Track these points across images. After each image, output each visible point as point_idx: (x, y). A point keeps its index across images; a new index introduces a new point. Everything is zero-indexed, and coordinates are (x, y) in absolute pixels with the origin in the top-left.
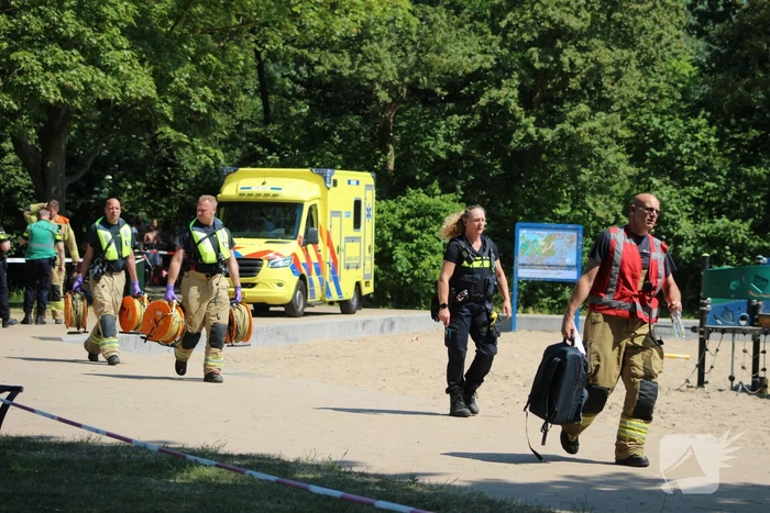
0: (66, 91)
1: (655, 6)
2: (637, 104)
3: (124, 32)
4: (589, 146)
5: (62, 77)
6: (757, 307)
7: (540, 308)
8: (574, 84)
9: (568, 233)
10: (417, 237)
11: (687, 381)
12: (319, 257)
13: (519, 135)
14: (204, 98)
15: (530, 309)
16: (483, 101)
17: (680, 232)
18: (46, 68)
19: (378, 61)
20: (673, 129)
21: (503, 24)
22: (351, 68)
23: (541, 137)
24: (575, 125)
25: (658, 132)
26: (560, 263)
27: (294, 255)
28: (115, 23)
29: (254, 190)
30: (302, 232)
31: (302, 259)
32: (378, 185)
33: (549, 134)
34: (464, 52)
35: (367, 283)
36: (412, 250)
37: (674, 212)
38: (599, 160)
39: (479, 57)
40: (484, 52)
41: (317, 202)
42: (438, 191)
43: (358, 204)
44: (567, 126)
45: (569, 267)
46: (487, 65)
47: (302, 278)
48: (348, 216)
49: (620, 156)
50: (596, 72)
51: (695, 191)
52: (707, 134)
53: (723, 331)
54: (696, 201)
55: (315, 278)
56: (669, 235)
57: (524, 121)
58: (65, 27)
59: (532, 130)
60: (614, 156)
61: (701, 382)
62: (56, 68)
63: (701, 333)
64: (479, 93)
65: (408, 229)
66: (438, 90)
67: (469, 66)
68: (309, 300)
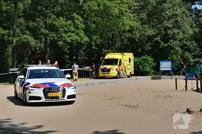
0: (72, 40)
1: (184, 22)
2: (182, 39)
3: (83, 30)
4: (173, 47)
5: (71, 38)
6: (197, 75)
7: (166, 75)
8: (170, 36)
9: (169, 62)
10: (144, 64)
11: (183, 89)
12: (122, 68)
13: (161, 46)
14: (99, 41)
15: (164, 75)
16: (154, 40)
17: (191, 61)
18: (68, 36)
19: (136, 34)
20: (188, 43)
21: (157, 27)
22: (131, 36)
23: (165, 45)
24: (170, 43)
25: (185, 44)
26: (168, 67)
27: (117, 68)
28: (81, 29)
29: (110, 57)
30: (118, 64)
31: (118, 69)
32: (134, 55)
33: (166, 45)
34: (150, 32)
35: (132, 72)
36: (143, 66)
37: (189, 58)
38: (175, 49)
39: (153, 33)
40: (154, 32)
41: (121, 59)
42: (147, 56)
43: (130, 59)
44: (169, 44)
45: (170, 68)
46: (155, 34)
47: (118, 72)
48: (128, 61)
49: (179, 48)
50: (174, 34)
51: (193, 54)
52: (195, 44)
53: (190, 80)
54: (193, 55)
55: (121, 72)
56: (189, 62)
57: (161, 43)
58: (71, 29)
59: (163, 45)
60: (178, 48)
61: (186, 89)
62: (70, 36)
63: (186, 80)
64: (154, 39)
65: (142, 63)
66: (146, 39)
67: (151, 34)
68: (120, 76)
